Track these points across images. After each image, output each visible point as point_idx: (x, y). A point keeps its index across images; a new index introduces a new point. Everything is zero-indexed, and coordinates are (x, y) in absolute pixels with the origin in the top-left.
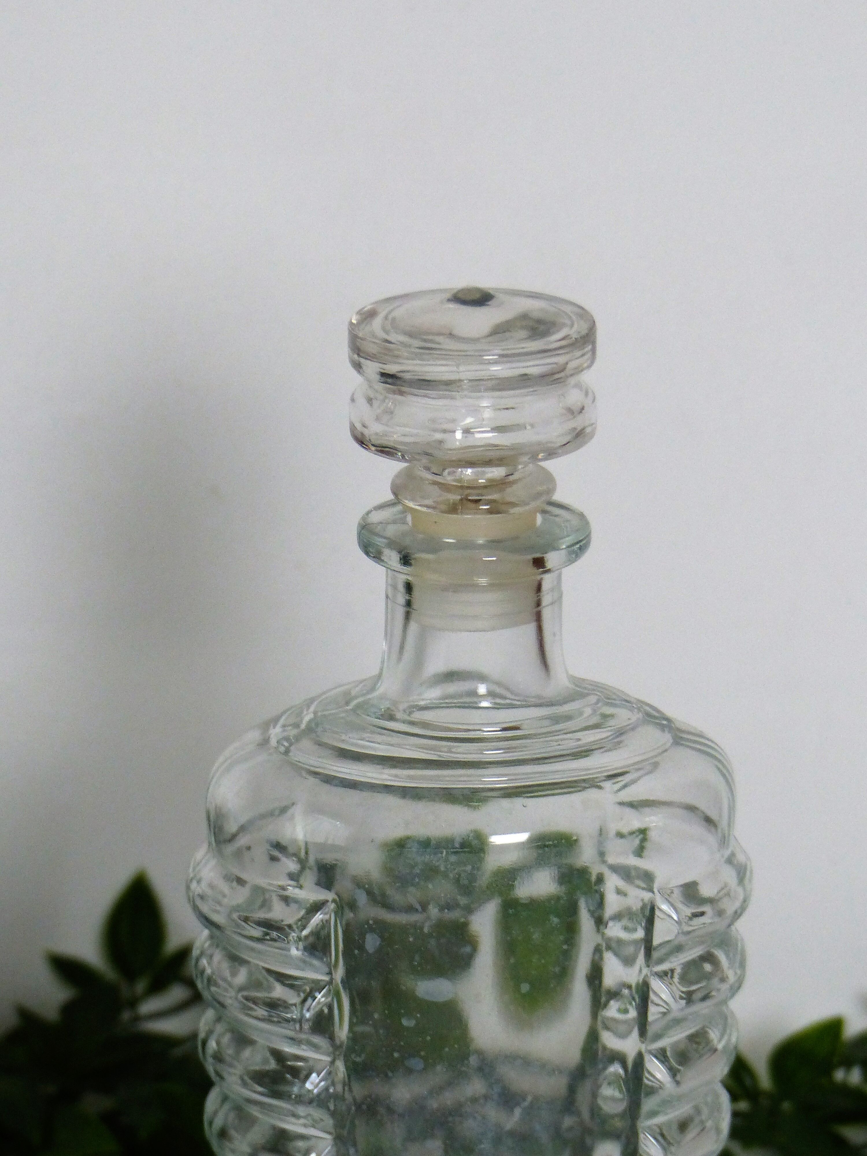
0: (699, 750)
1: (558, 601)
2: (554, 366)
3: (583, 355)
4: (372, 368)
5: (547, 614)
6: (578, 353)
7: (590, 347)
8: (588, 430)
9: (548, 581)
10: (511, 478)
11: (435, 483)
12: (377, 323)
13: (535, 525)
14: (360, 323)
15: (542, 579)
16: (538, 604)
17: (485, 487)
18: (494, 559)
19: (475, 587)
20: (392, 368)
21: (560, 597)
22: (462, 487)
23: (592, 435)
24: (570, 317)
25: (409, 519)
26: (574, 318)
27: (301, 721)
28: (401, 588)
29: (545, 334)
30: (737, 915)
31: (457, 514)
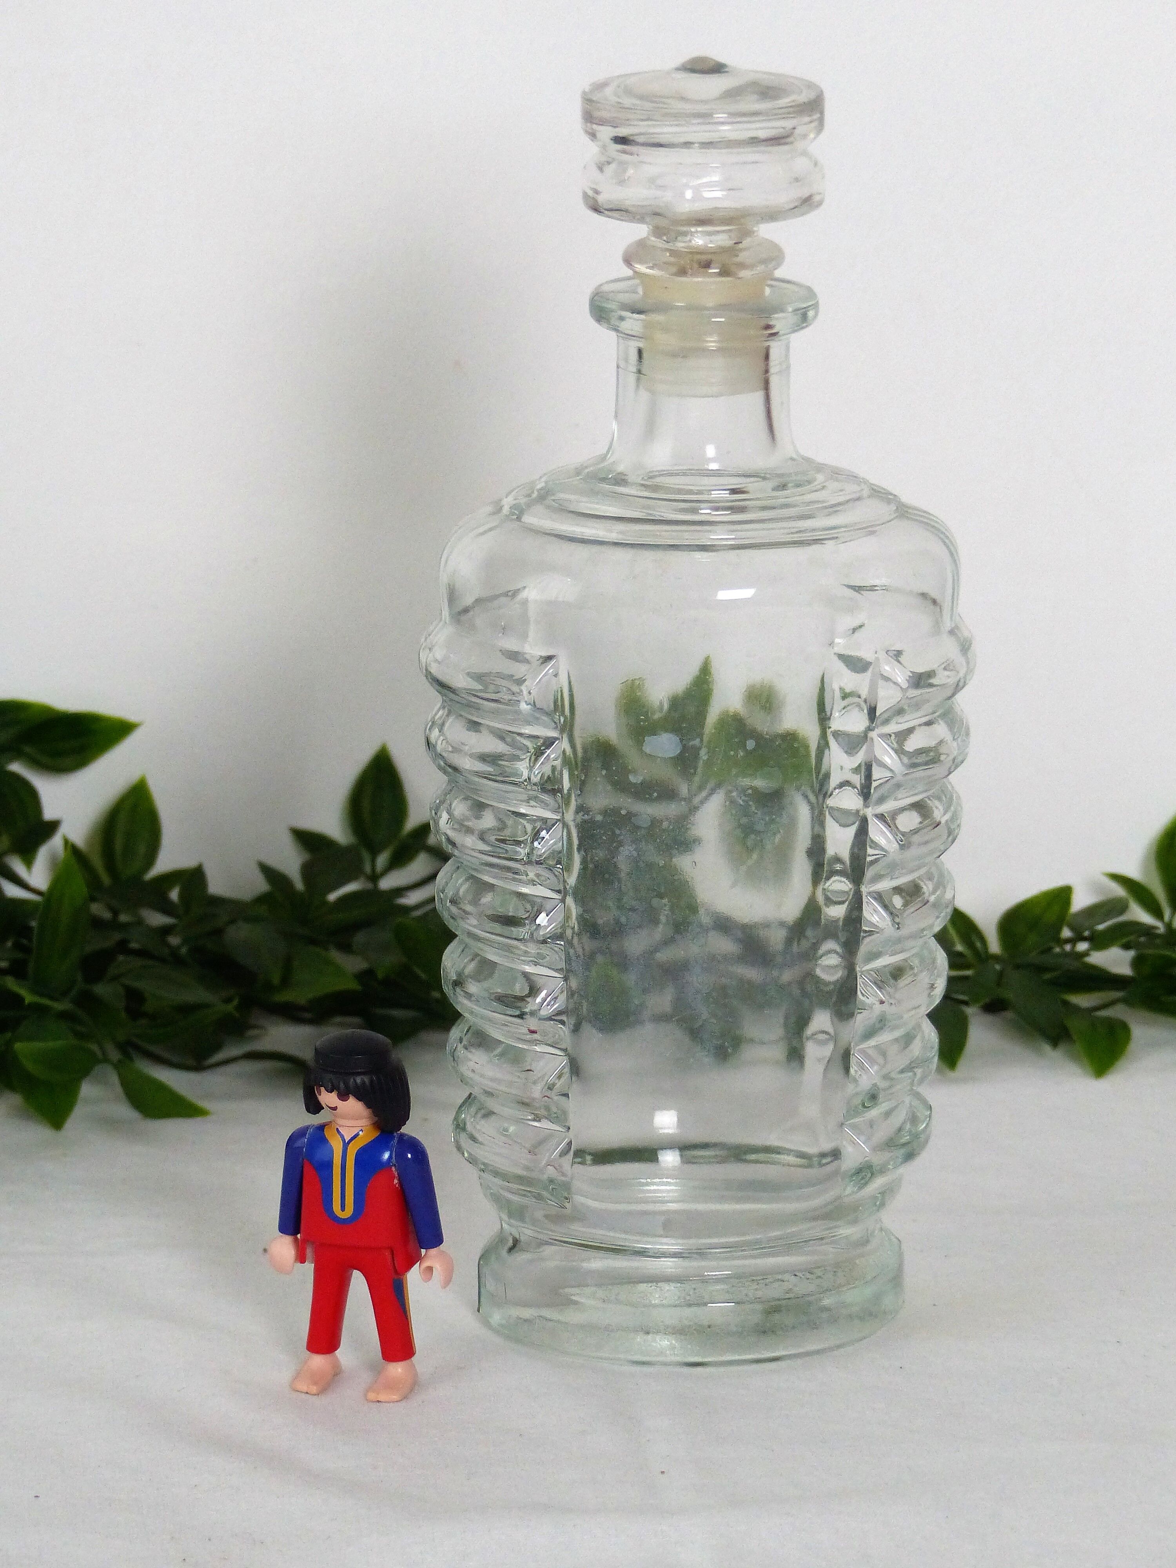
0: (922, 522)
1: (786, 370)
2: (782, 130)
3: (811, 122)
4: (606, 133)
5: (774, 381)
6: (807, 119)
7: (818, 115)
8: (817, 198)
9: (776, 349)
10: (740, 246)
12: (609, 91)
13: (764, 295)
14: (593, 92)
15: (770, 343)
16: (767, 371)
17: (715, 252)
18: (723, 320)
19: (704, 351)
20: (623, 132)
22: (691, 253)
23: (820, 203)
24: (798, 88)
27: (533, 489)
28: (632, 356)
29: (776, 97)
30: (958, 687)
31: (686, 276)
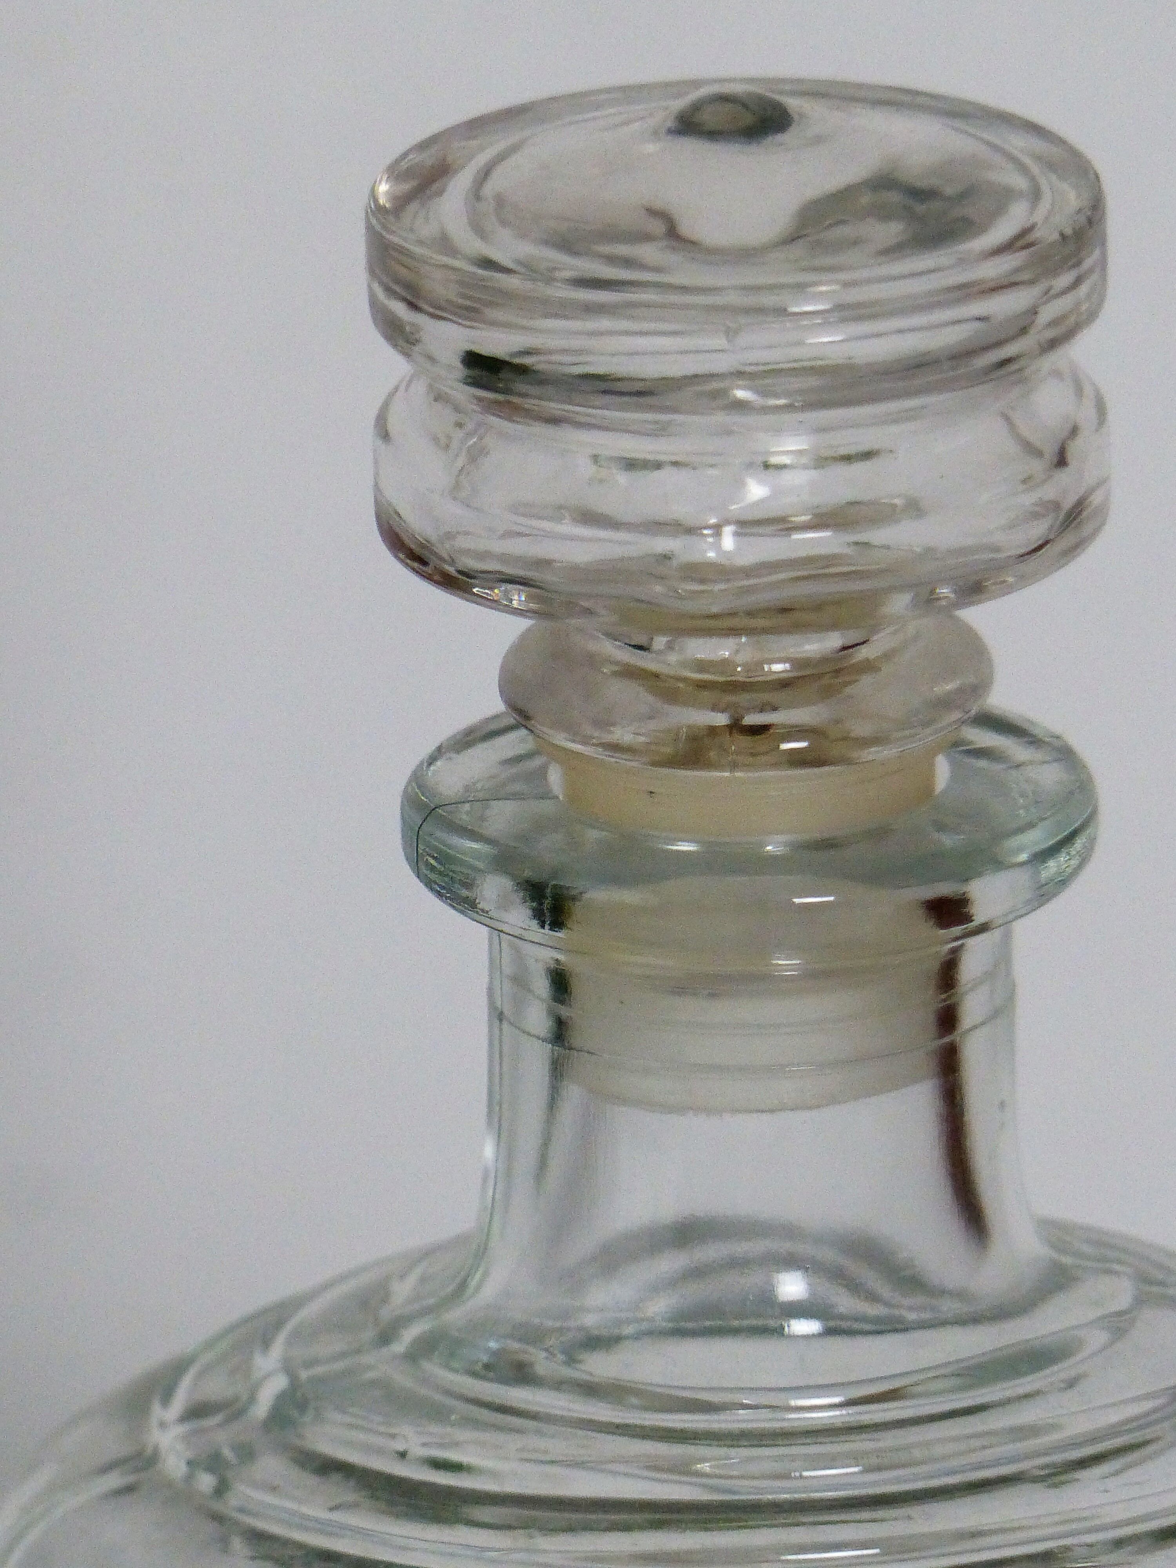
1: (1004, 1011)
3: (1077, 282)
4: (440, 339)
6: (1065, 279)
8: (1092, 505)
9: (975, 957)
10: (864, 653)
11: (630, 673)
12: (451, 203)
13: (933, 790)
14: (401, 203)
15: (955, 951)
16: (950, 1022)
17: (784, 684)
19: (763, 983)
21: (1011, 998)
24: (1023, 169)
25: (555, 777)
26: (1035, 169)
27: (252, 1399)
28: (542, 986)
31: (703, 768)
